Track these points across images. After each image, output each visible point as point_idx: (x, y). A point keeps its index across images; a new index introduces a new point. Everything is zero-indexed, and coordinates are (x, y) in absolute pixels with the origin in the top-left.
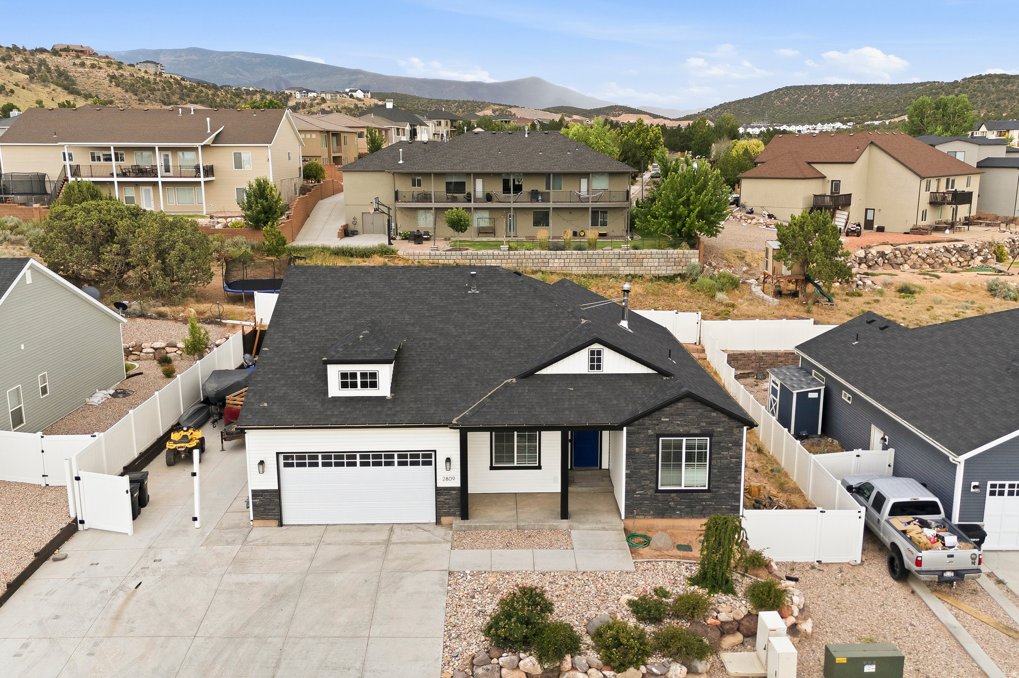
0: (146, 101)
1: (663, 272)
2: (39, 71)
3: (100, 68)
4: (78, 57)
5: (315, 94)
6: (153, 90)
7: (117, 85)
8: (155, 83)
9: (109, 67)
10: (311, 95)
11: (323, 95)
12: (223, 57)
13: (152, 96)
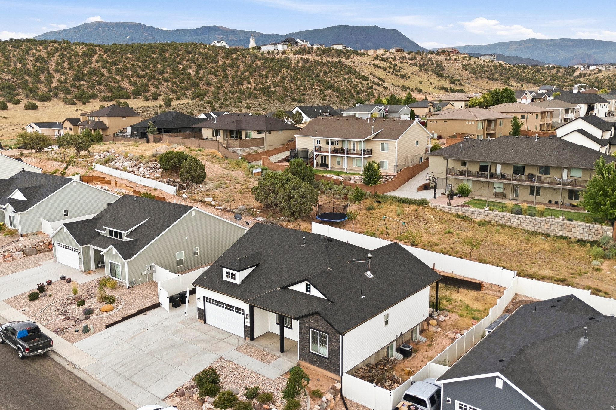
0: (479, 78)
1: (586, 238)
2: (427, 64)
3: (459, 61)
4: (449, 55)
5: (594, 67)
6: (485, 72)
7: (466, 70)
8: (487, 67)
9: (464, 59)
10: (591, 68)
11: (600, 68)
12: (549, 43)
13: (483, 75)
